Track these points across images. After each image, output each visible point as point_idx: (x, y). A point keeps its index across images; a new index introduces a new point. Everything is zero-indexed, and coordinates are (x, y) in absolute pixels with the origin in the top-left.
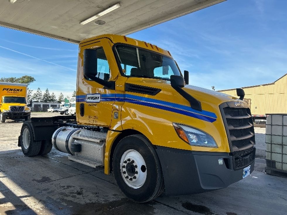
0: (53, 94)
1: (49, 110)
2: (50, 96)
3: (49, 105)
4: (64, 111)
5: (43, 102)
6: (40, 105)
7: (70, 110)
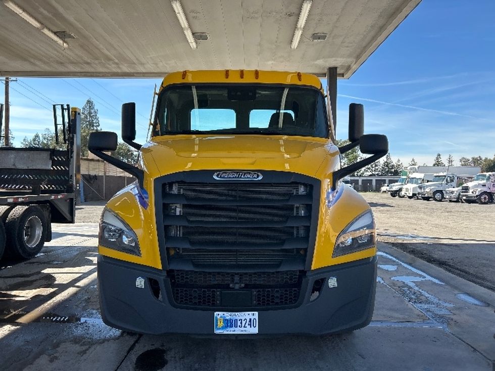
0: (399, 161)
1: (384, 188)
2: (393, 165)
3: (385, 180)
4: (397, 191)
5: (381, 175)
6: (372, 180)
7: (405, 189)
